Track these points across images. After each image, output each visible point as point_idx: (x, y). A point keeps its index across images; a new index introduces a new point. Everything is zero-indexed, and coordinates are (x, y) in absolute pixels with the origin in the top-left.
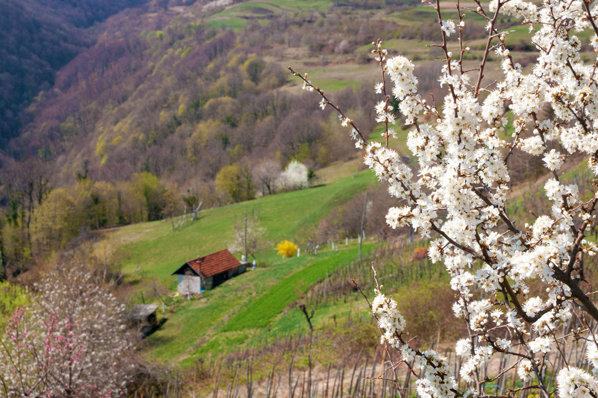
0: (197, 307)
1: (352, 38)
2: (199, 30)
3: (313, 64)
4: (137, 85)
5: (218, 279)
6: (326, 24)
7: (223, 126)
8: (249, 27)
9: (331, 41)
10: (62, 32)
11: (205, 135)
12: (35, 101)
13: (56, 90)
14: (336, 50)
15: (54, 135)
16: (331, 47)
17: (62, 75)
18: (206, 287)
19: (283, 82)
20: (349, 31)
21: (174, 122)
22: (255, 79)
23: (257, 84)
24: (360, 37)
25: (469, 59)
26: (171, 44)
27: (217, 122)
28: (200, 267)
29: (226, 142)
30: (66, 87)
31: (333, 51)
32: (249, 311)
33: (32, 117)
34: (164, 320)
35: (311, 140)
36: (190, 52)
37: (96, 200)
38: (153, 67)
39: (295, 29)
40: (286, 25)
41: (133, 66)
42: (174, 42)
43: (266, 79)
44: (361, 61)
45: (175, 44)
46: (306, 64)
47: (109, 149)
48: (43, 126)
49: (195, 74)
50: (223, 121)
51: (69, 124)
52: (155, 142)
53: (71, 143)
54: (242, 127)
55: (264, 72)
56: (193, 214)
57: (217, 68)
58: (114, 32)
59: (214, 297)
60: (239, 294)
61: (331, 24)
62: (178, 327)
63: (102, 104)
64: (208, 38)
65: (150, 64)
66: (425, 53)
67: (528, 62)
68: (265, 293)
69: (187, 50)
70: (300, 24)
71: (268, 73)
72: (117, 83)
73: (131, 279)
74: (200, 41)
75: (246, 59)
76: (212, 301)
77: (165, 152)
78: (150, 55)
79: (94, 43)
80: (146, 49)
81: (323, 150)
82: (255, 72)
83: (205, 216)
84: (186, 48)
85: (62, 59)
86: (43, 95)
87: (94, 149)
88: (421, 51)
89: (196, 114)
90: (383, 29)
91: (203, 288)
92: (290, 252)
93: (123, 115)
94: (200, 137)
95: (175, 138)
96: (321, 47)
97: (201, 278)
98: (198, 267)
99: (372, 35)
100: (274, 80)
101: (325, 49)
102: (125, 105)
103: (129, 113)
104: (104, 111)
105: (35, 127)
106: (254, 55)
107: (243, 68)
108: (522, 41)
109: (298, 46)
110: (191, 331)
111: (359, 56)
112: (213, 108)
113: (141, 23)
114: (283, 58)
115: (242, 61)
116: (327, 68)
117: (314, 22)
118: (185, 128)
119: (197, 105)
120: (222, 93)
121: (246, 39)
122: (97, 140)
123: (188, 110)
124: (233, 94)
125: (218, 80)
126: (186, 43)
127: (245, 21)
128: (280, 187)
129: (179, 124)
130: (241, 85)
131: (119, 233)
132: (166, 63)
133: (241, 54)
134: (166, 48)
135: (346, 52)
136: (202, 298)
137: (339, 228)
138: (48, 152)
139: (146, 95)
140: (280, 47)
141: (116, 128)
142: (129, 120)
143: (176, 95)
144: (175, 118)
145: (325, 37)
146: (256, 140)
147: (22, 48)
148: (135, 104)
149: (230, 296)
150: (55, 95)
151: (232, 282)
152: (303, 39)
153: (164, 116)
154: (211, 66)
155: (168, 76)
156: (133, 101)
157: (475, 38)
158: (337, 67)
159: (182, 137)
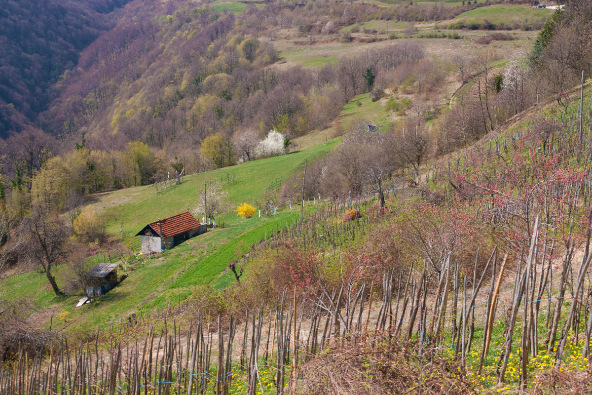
0: (154, 265)
1: (337, 19)
2: (204, 14)
3: (302, 43)
4: (149, 64)
5: (179, 239)
6: (315, 7)
7: (219, 99)
8: (247, 11)
9: (318, 23)
10: (85, 17)
11: (203, 108)
12: (61, 79)
13: (79, 69)
14: (323, 30)
15: (77, 109)
16: (318, 27)
17: (84, 56)
18: (166, 246)
19: (274, 59)
20: (334, 13)
21: (178, 96)
22: (250, 57)
23: (252, 62)
24: (344, 18)
25: (440, 37)
26: (179, 27)
27: (214, 96)
28: (161, 229)
29: (220, 113)
30: (88, 66)
31: (320, 31)
32: (197, 269)
33: (58, 94)
34: (124, 277)
35: (291, 112)
36: (195, 33)
37: (92, 167)
38: (164, 48)
39: (287, 12)
40: (280, 9)
41: (147, 47)
42: (182, 25)
43: (260, 57)
44: (344, 40)
45: (183, 26)
46: (296, 43)
47: (121, 120)
48: (68, 101)
49: (198, 53)
50: (219, 95)
51: (90, 99)
52: (160, 114)
53: (93, 116)
54: (235, 100)
55: (257, 51)
56: (177, 180)
57: (218, 48)
58: (131, 17)
59: (172, 255)
60: (193, 252)
61: (319, 7)
62: (135, 283)
63: (120, 81)
64: (211, 21)
65: (161, 45)
66: (402, 32)
67: (491, 40)
68: (215, 251)
69: (193, 32)
70: (292, 8)
71: (262, 52)
72: (132, 62)
73: (114, 238)
74: (204, 23)
75: (243, 39)
76: (170, 259)
77: (168, 123)
78: (161, 37)
79: (114, 26)
80: (158, 31)
81: (301, 120)
82: (250, 51)
83: (187, 181)
84: (192, 30)
85: (85, 41)
86: (67, 74)
87: (110, 121)
88: (397, 30)
89: (196, 89)
90: (364, 11)
91: (163, 247)
92: (248, 214)
93: (136, 90)
94: (199, 109)
95: (177, 111)
96: (310, 28)
97: (162, 238)
98: (159, 227)
99: (354, 17)
100: (266, 58)
101: (313, 30)
102: (138, 82)
103: (141, 88)
104: (121, 86)
105: (60, 102)
106: (249, 35)
107: (240, 47)
108: (486, 21)
109: (290, 27)
110: (145, 288)
111: (343, 35)
112: (211, 83)
113: (154, 8)
114: (276, 38)
115: (239, 41)
116: (313, 47)
117: (304, 5)
118: (187, 101)
119: (198, 81)
120: (221, 70)
121: (244, 21)
122: (113, 113)
123: (190, 85)
124: (229, 71)
125: (216, 58)
126: (192, 26)
127: (245, 5)
128: (259, 154)
129: (182, 98)
130: (237, 62)
131: (110, 196)
132: (175, 43)
133: (238, 35)
134: (175, 31)
135: (331, 32)
136: (161, 256)
137: (296, 192)
138: (72, 124)
139: (156, 73)
140: (274, 29)
141: (129, 102)
142: (140, 95)
143: (181, 72)
144: (178, 93)
145: (313, 18)
146: (246, 111)
147: (49, 31)
148: (148, 80)
149: (185, 255)
150: (79, 74)
151: (191, 242)
152: (293, 21)
153: (168, 90)
154: (212, 45)
155: (175, 55)
156: (145, 77)
157: (445, 19)
158: (322, 46)
159: (183, 109)
